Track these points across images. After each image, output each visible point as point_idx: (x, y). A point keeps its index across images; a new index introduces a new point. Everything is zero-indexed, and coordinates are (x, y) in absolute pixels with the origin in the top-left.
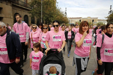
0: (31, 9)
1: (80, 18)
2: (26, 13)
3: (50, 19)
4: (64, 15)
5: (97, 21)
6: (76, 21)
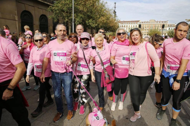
0: (53, 3)
2: (44, 11)
3: (89, 23)
4: (111, 15)
5: (166, 27)
6: (130, 26)
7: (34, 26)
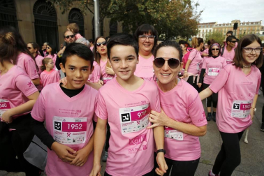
1: (210, 23)
5: (258, 30)
7: (20, 23)
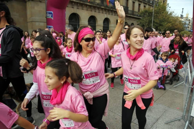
0: (138, 16)
